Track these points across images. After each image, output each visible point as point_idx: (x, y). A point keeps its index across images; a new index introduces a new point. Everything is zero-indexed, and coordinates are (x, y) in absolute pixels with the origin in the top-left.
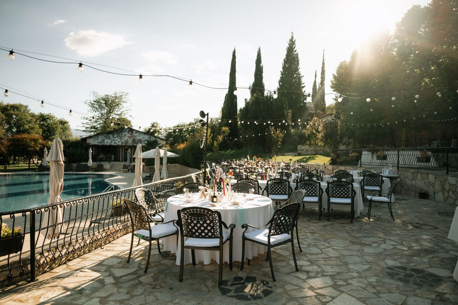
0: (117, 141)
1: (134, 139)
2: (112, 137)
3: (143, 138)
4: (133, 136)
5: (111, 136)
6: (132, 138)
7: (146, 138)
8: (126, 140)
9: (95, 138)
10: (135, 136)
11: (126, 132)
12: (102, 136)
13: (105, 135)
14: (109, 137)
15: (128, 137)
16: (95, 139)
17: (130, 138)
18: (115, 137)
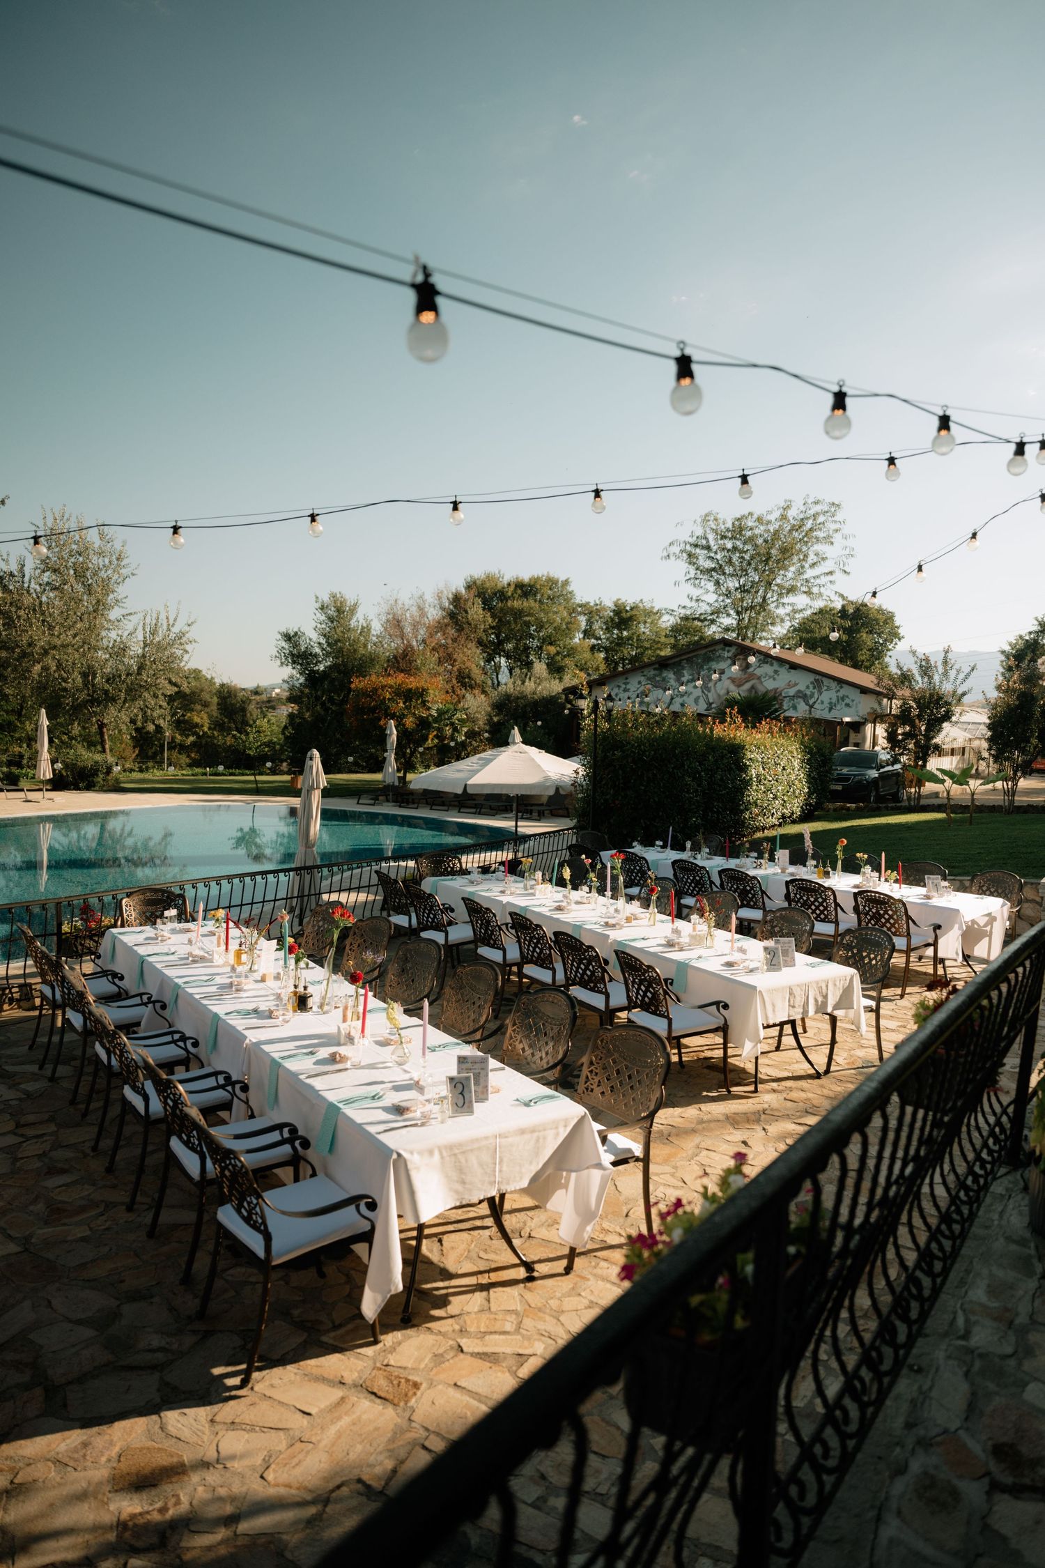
0: (692, 697)
1: (753, 687)
2: (672, 682)
3: (790, 685)
4: (752, 676)
5: (670, 676)
6: (747, 686)
7: (802, 687)
8: (722, 692)
9: (619, 687)
10: (759, 678)
11: (724, 659)
12: (642, 679)
13: (651, 672)
14: (664, 679)
15: (733, 680)
16: (616, 690)
17: (739, 686)
18: (684, 679)
